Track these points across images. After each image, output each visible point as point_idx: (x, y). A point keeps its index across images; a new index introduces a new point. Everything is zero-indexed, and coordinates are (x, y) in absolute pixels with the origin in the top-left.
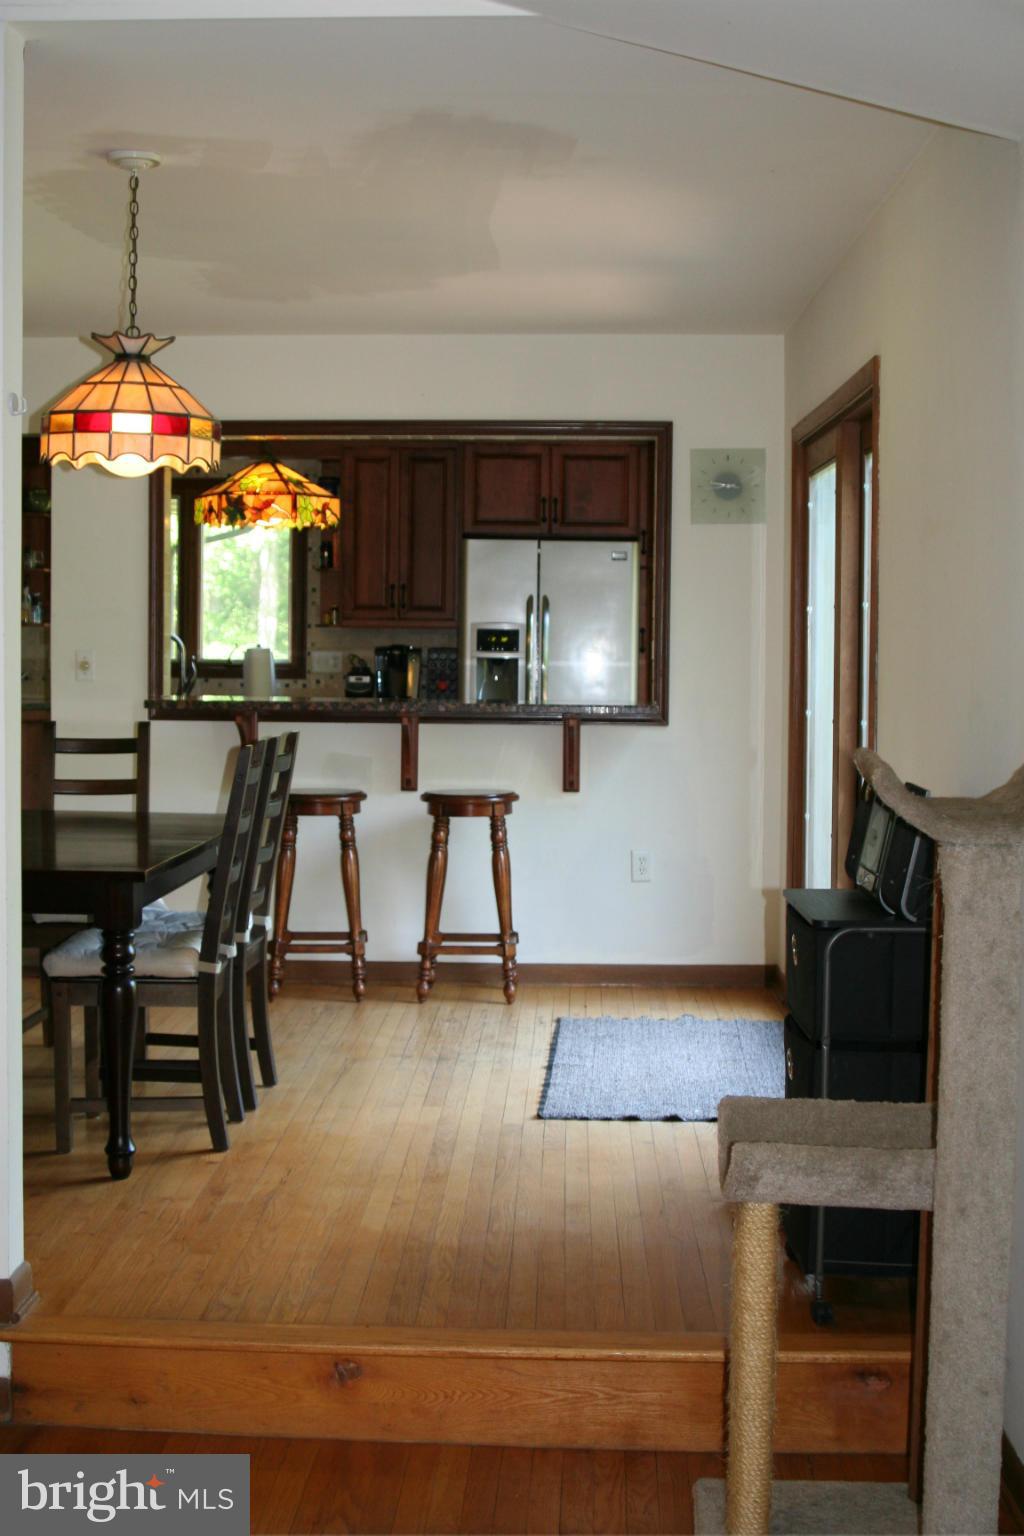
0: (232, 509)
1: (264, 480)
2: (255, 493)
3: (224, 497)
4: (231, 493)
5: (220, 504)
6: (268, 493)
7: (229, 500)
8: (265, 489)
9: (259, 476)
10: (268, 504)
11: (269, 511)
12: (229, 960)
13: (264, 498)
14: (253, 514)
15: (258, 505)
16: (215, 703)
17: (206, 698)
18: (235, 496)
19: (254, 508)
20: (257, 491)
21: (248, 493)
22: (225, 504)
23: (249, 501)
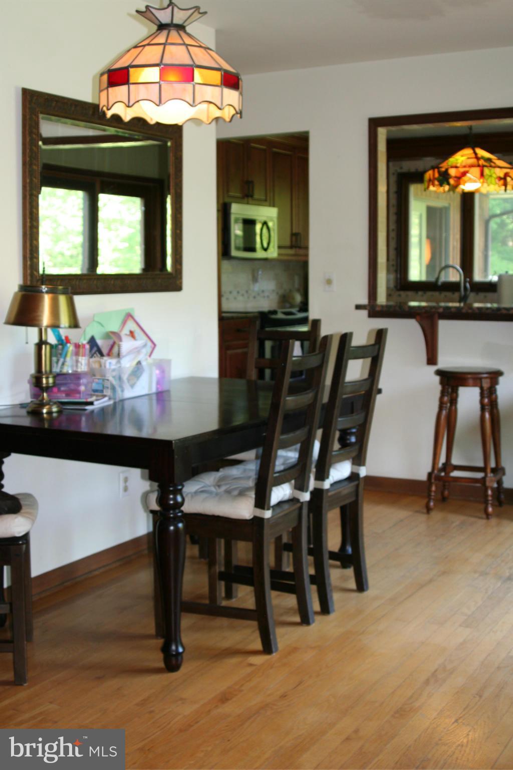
0: (441, 178)
1: (464, 158)
2: (456, 167)
3: (436, 170)
4: (441, 168)
5: (434, 175)
6: (465, 167)
7: (439, 172)
8: (464, 164)
9: (462, 156)
10: (464, 174)
11: (464, 178)
12: (302, 503)
13: (462, 170)
14: (455, 181)
15: (458, 175)
16: (419, 307)
17: (413, 304)
18: (443, 169)
19: (456, 177)
20: (458, 165)
21: (452, 167)
22: (437, 175)
23: (453, 172)
